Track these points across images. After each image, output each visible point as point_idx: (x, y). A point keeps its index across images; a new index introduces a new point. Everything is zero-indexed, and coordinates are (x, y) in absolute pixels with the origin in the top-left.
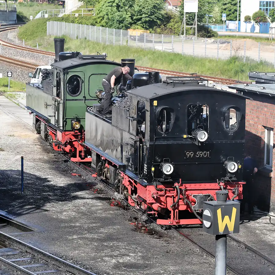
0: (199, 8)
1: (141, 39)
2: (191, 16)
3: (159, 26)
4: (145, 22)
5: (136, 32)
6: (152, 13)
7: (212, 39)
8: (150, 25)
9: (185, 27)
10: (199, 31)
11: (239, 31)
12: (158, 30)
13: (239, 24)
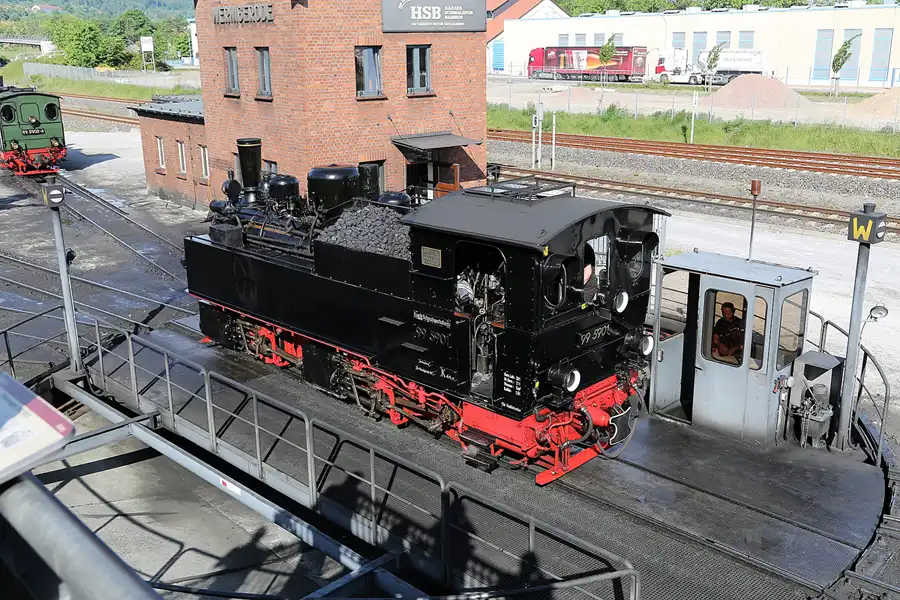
0: (154, 47)
1: (109, 74)
2: (149, 54)
3: (123, 64)
4: (110, 61)
5: (103, 69)
6: (116, 53)
7: (168, 73)
8: (116, 63)
9: (145, 63)
10: (157, 66)
11: (193, 64)
12: (123, 67)
13: (193, 60)
